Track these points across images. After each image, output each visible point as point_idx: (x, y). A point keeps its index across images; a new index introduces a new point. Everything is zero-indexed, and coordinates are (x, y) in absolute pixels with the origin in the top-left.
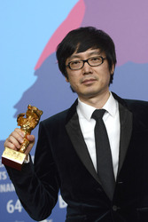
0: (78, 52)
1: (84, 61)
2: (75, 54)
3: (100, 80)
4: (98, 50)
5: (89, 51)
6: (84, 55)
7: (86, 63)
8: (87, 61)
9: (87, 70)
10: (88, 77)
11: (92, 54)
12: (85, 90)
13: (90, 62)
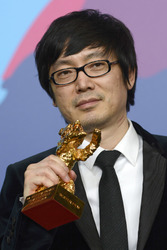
0: (67, 55)
1: (78, 70)
2: (62, 58)
3: (107, 99)
4: (101, 49)
5: (86, 52)
6: (78, 58)
7: (81, 73)
8: (82, 69)
9: (83, 85)
10: (85, 97)
11: (90, 56)
12: (82, 118)
13: (87, 70)
